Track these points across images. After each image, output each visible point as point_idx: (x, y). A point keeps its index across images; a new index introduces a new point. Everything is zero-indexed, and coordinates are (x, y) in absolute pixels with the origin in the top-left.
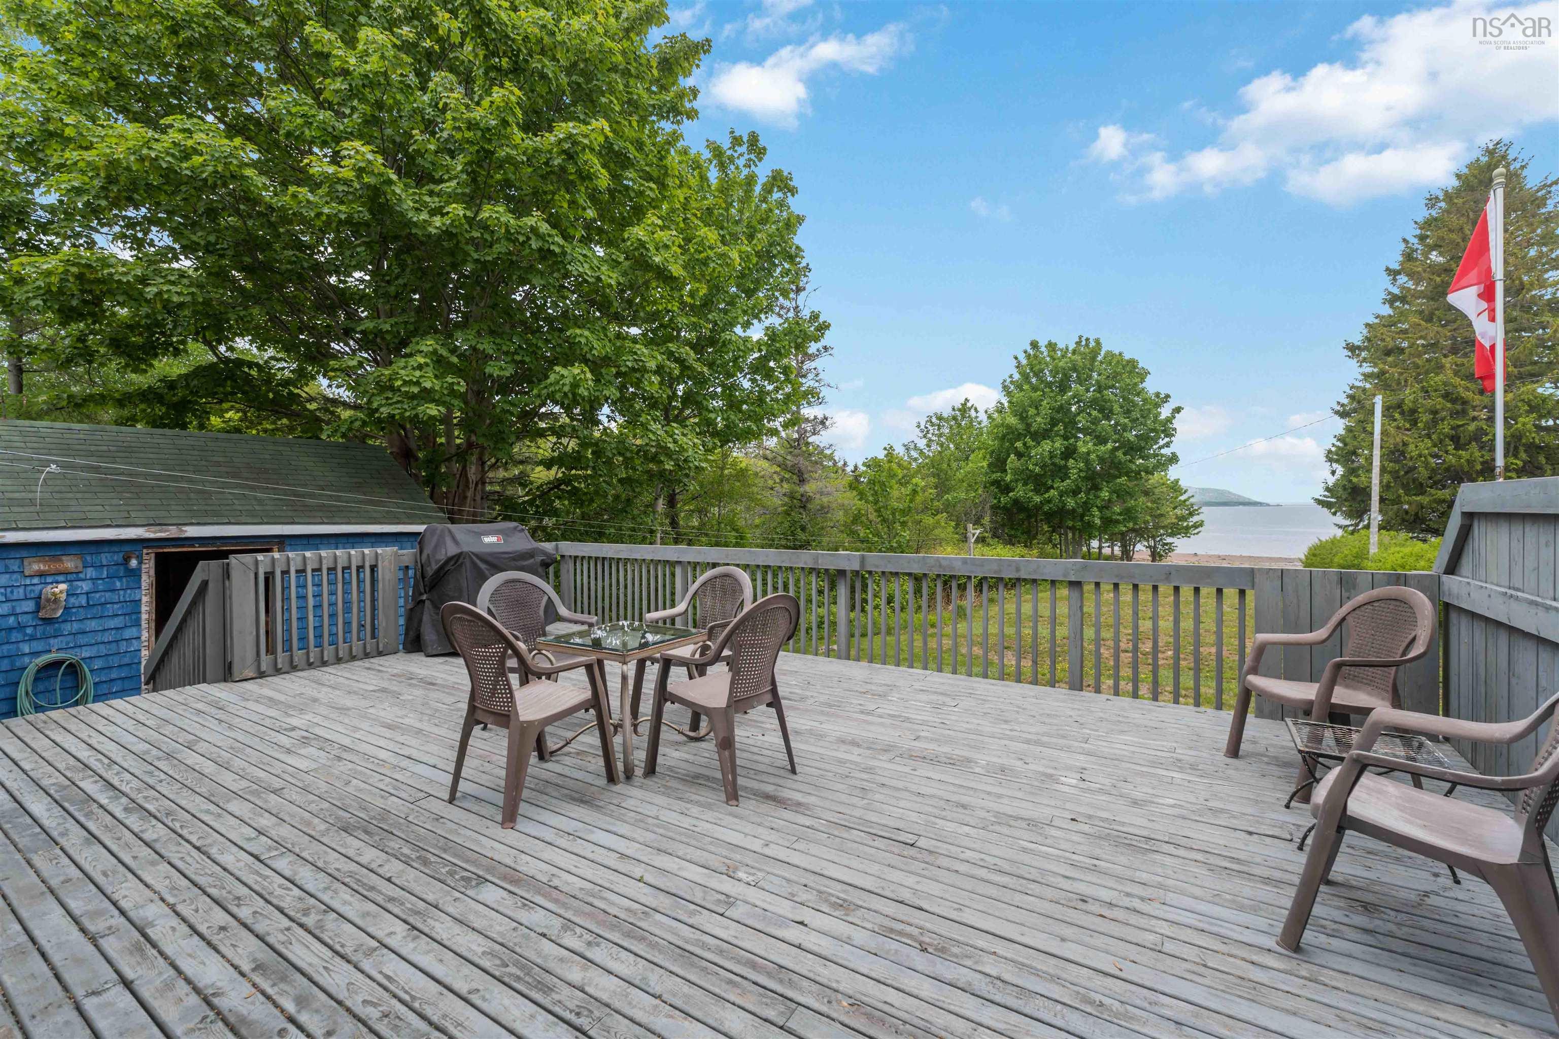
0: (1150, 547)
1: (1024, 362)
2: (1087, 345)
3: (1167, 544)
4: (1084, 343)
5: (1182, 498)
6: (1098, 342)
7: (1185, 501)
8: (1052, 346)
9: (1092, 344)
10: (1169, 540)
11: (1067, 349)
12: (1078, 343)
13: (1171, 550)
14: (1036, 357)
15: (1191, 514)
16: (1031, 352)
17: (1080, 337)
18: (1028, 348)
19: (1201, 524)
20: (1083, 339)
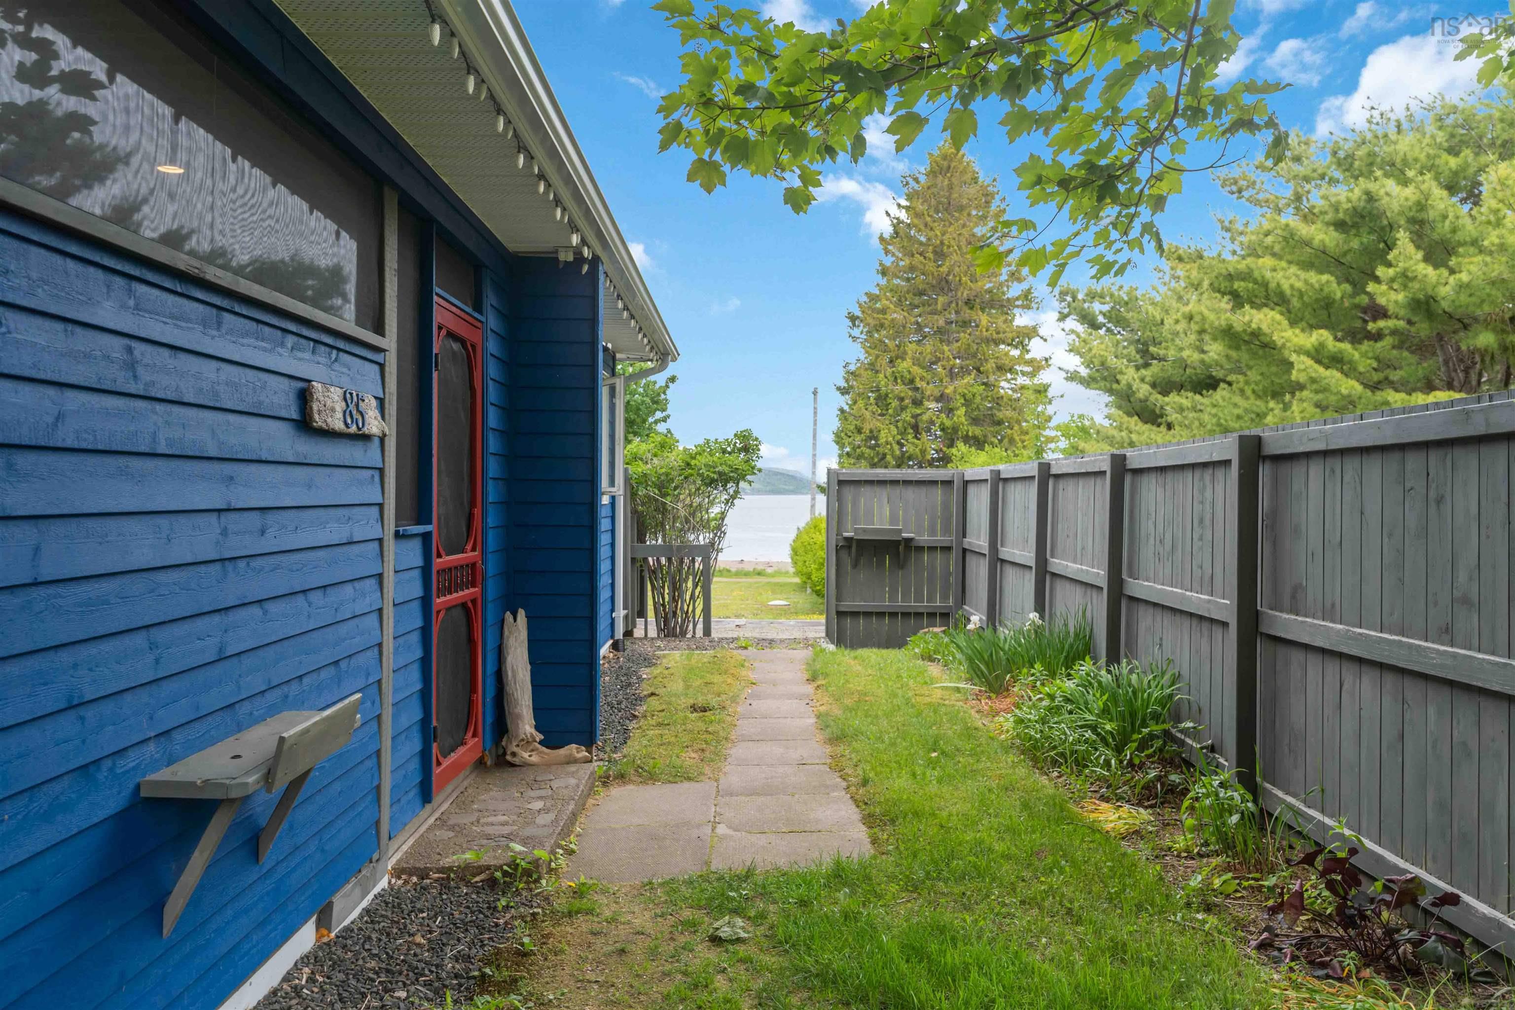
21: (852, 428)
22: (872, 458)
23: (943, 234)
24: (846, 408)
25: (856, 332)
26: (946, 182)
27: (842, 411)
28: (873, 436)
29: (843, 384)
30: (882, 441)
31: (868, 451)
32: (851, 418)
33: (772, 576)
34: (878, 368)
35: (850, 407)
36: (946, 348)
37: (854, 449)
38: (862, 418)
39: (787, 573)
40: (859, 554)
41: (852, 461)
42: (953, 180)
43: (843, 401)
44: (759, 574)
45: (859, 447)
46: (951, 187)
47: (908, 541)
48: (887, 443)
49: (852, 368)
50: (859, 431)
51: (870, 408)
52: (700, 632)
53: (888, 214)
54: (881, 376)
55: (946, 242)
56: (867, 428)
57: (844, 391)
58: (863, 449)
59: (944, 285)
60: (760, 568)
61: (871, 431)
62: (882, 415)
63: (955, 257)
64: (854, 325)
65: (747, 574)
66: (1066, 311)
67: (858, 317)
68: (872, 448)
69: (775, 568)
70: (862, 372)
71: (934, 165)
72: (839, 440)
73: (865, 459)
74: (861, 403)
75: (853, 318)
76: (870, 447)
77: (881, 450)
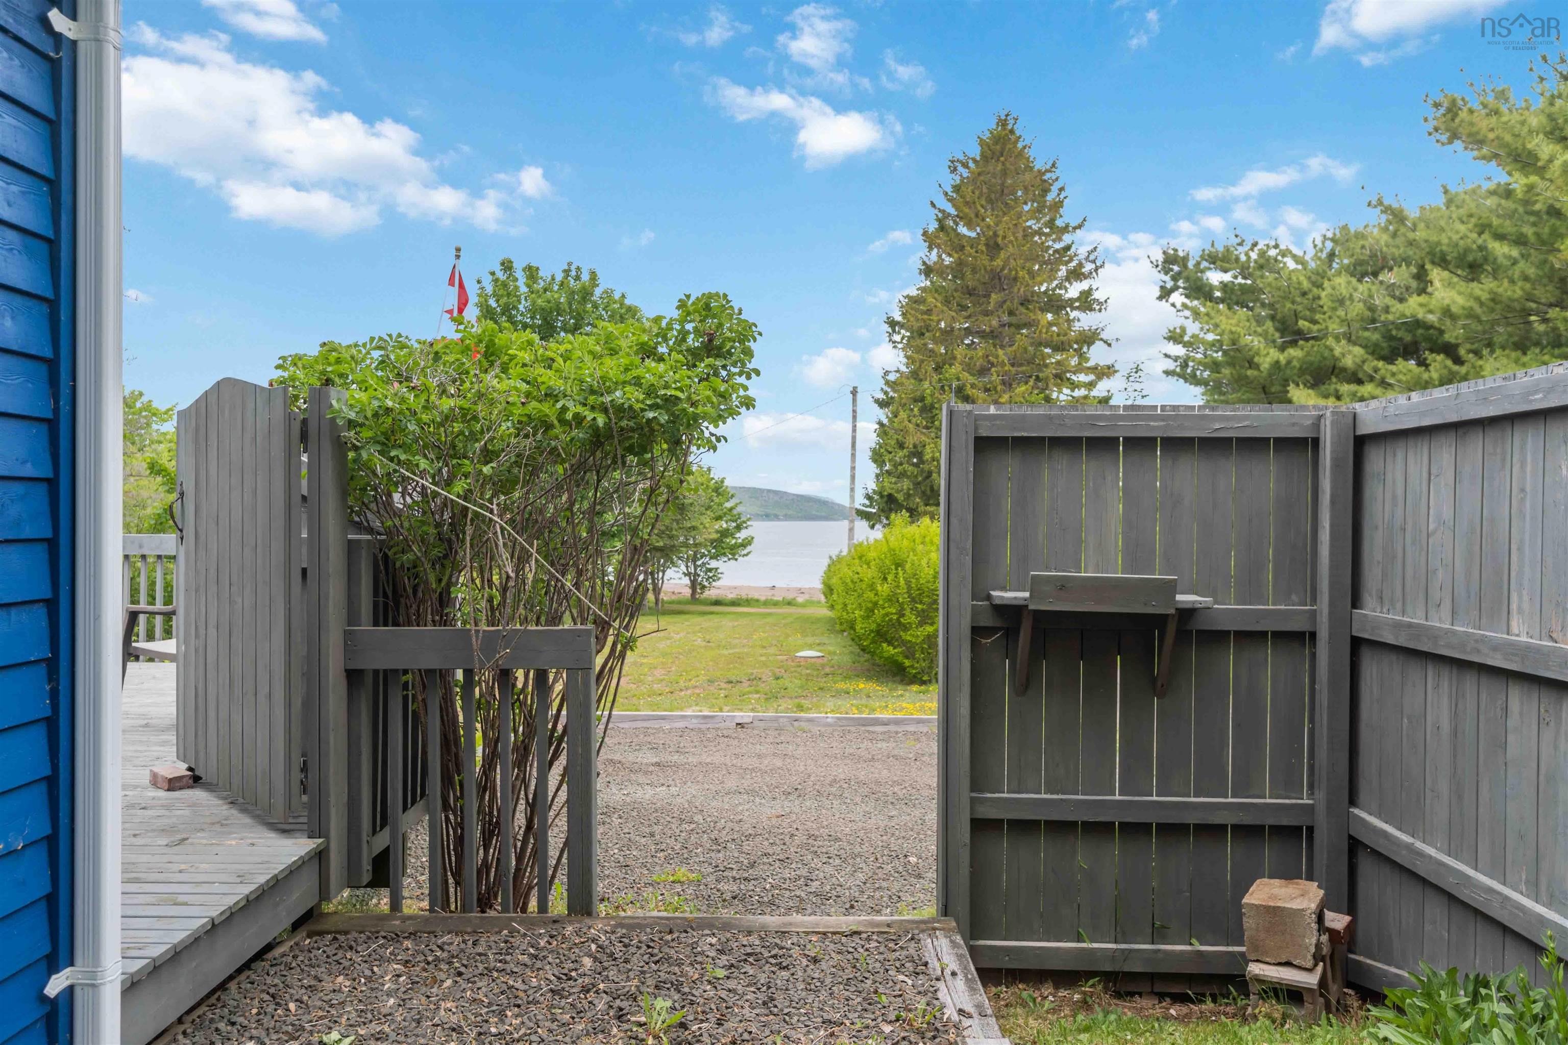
0: (688, 574)
1: (489, 289)
2: (577, 278)
3: (710, 570)
4: (573, 273)
5: (728, 505)
6: (593, 276)
7: (731, 509)
8: (532, 272)
9: (585, 277)
10: (713, 564)
11: (553, 279)
12: (567, 272)
13: (715, 578)
14: (505, 285)
15: (739, 528)
16: (501, 275)
17: (570, 264)
18: (498, 269)
19: (748, 542)
20: (573, 268)
21: (893, 442)
22: (916, 477)
23: (997, 225)
24: (885, 421)
25: (897, 338)
26: (1000, 167)
27: (881, 424)
28: (917, 453)
29: (881, 396)
30: (927, 457)
31: (910, 468)
32: (892, 432)
33: (803, 605)
34: (921, 377)
35: (891, 420)
36: (1000, 352)
37: (895, 466)
38: (904, 431)
39: (819, 602)
40: (1038, 651)
41: (894, 480)
42: (1008, 165)
43: (882, 415)
44: (789, 603)
45: (901, 464)
46: (1004, 173)
47: (1187, 614)
48: (933, 459)
49: (892, 377)
50: (901, 446)
51: (914, 420)
52: (558, 903)
53: (933, 205)
54: (926, 384)
55: (1001, 233)
56: (910, 441)
57: (882, 404)
58: (906, 466)
59: (997, 280)
60: (790, 596)
61: (915, 446)
62: (927, 428)
63: (1011, 249)
64: (894, 331)
65: (776, 604)
66: (1169, 285)
67: (898, 323)
68: (916, 465)
69: (806, 597)
70: (904, 380)
71: (986, 148)
72: (877, 457)
73: (908, 477)
74: (903, 415)
75: (892, 323)
76: (914, 465)
77: (926, 467)
